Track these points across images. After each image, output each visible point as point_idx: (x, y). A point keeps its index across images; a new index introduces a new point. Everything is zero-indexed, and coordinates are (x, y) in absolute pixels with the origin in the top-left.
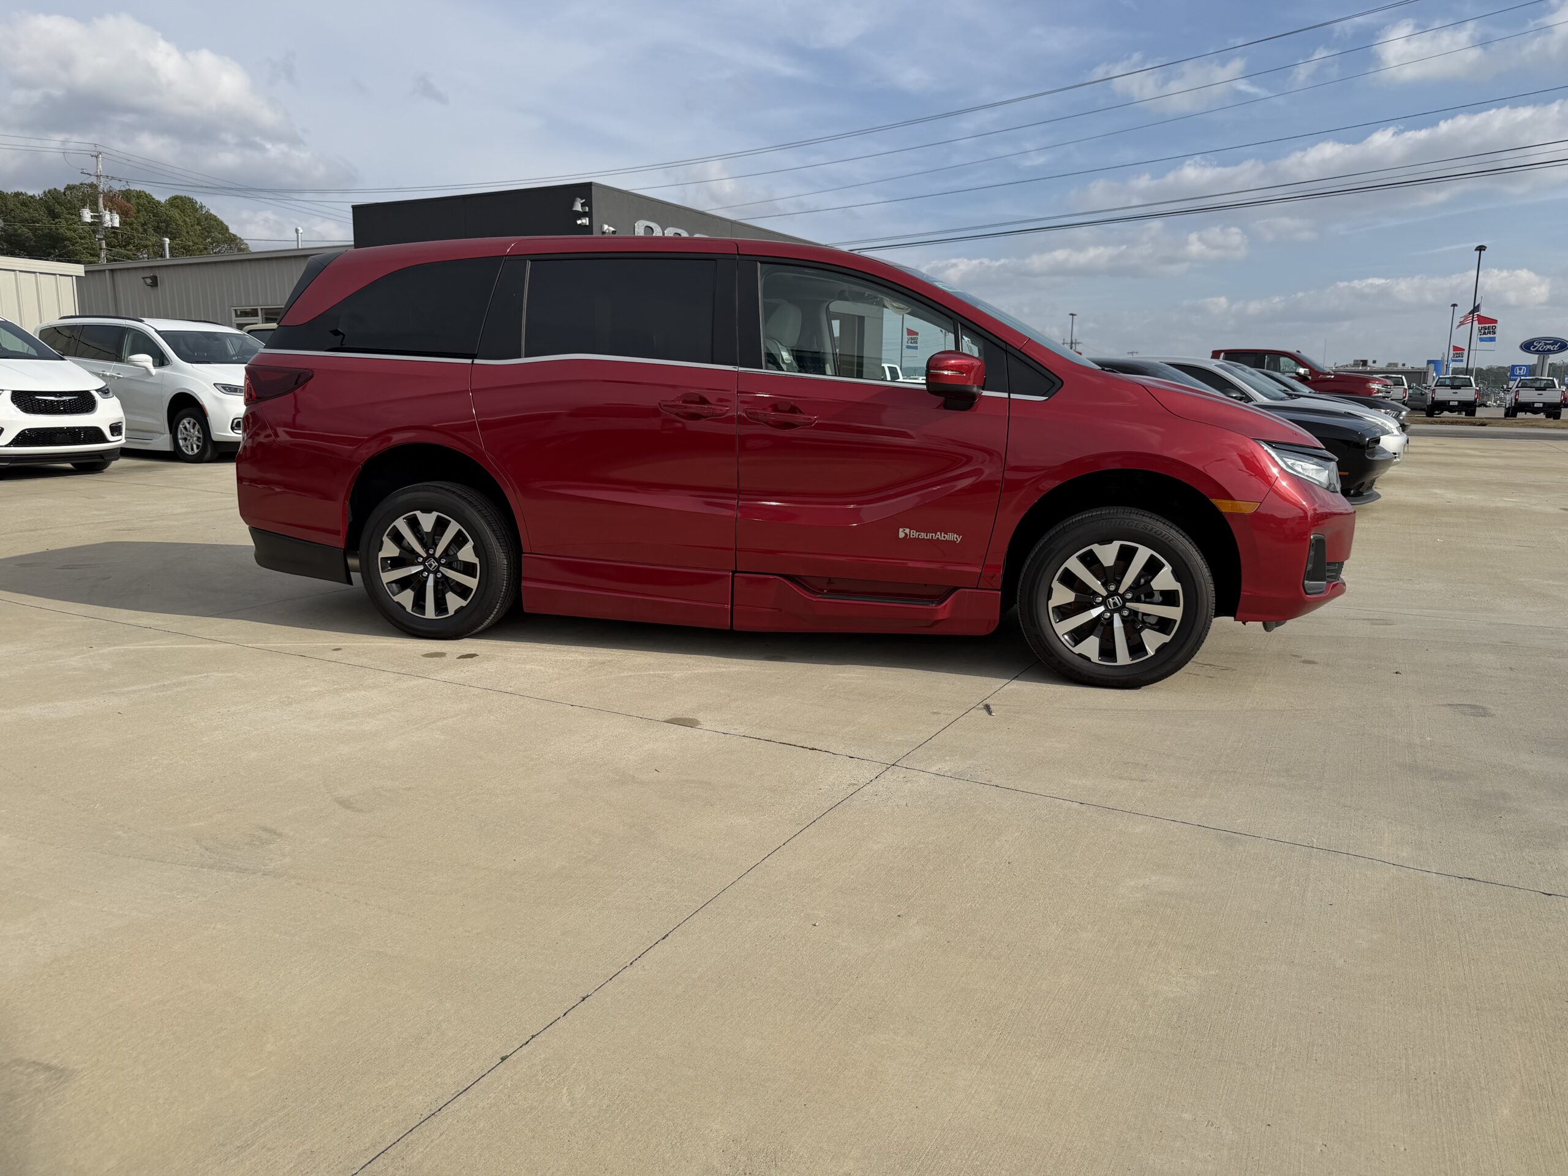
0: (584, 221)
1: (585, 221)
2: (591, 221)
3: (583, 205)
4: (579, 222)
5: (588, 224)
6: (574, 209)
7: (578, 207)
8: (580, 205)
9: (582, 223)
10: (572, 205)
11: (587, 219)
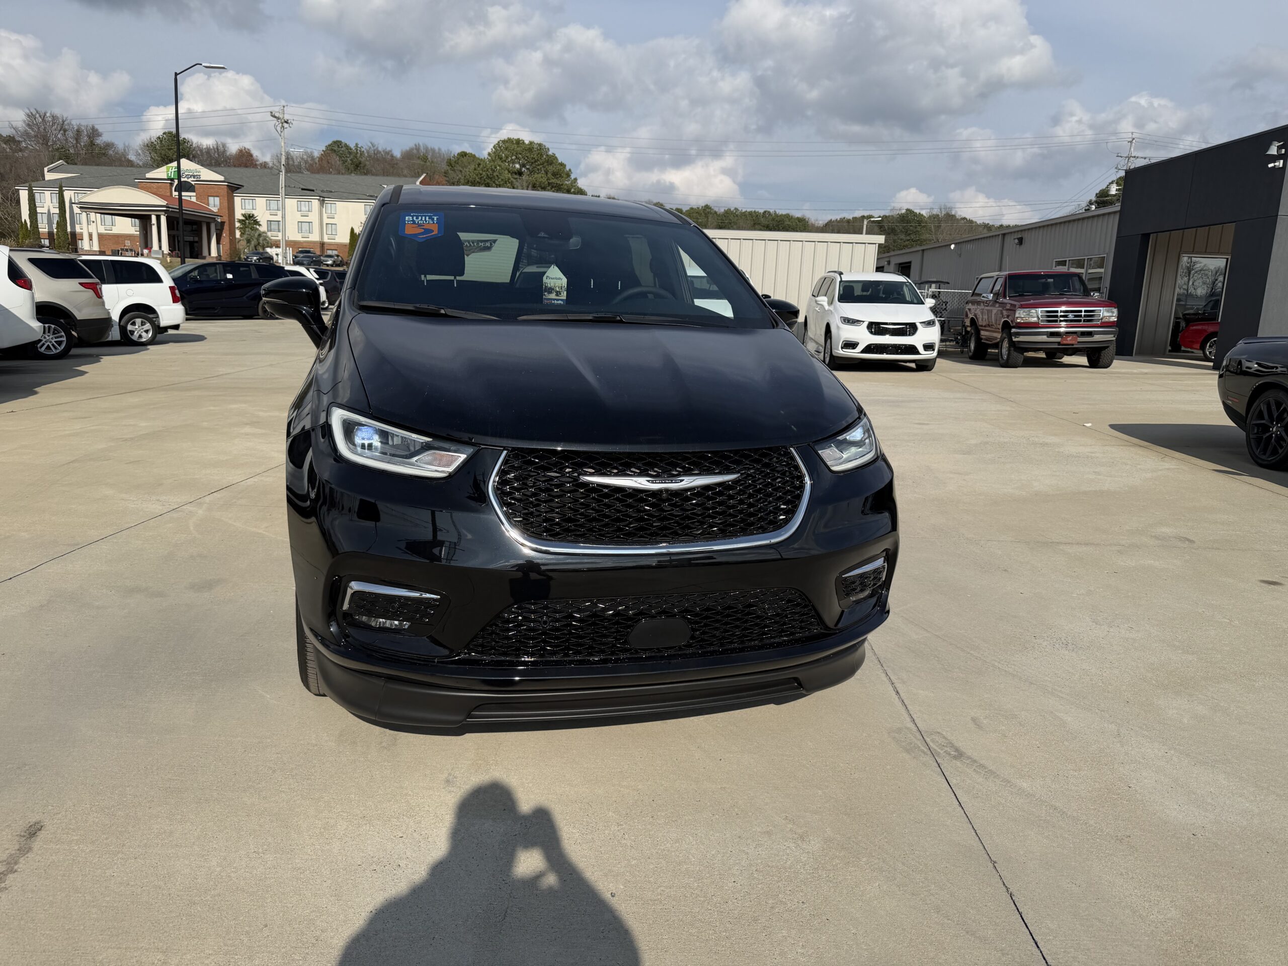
0: (1277, 164)
1: (1280, 164)
2: (1284, 164)
3: (1279, 148)
4: (1270, 165)
5: (1281, 166)
6: (1269, 153)
7: (1273, 150)
8: (1276, 148)
9: (1275, 166)
10: (1268, 149)
11: (1282, 161)
